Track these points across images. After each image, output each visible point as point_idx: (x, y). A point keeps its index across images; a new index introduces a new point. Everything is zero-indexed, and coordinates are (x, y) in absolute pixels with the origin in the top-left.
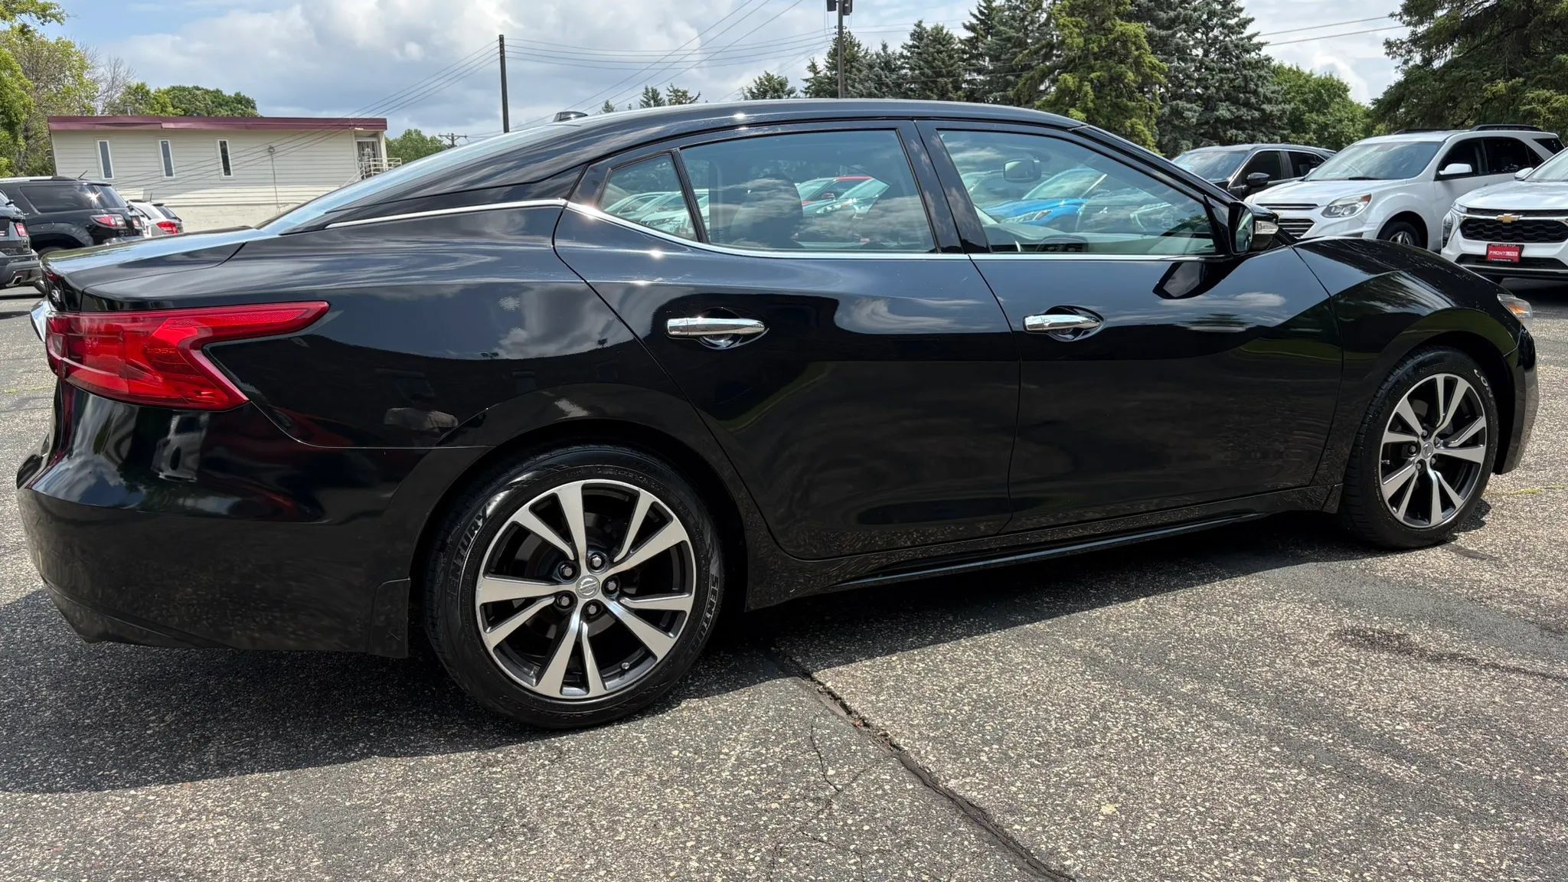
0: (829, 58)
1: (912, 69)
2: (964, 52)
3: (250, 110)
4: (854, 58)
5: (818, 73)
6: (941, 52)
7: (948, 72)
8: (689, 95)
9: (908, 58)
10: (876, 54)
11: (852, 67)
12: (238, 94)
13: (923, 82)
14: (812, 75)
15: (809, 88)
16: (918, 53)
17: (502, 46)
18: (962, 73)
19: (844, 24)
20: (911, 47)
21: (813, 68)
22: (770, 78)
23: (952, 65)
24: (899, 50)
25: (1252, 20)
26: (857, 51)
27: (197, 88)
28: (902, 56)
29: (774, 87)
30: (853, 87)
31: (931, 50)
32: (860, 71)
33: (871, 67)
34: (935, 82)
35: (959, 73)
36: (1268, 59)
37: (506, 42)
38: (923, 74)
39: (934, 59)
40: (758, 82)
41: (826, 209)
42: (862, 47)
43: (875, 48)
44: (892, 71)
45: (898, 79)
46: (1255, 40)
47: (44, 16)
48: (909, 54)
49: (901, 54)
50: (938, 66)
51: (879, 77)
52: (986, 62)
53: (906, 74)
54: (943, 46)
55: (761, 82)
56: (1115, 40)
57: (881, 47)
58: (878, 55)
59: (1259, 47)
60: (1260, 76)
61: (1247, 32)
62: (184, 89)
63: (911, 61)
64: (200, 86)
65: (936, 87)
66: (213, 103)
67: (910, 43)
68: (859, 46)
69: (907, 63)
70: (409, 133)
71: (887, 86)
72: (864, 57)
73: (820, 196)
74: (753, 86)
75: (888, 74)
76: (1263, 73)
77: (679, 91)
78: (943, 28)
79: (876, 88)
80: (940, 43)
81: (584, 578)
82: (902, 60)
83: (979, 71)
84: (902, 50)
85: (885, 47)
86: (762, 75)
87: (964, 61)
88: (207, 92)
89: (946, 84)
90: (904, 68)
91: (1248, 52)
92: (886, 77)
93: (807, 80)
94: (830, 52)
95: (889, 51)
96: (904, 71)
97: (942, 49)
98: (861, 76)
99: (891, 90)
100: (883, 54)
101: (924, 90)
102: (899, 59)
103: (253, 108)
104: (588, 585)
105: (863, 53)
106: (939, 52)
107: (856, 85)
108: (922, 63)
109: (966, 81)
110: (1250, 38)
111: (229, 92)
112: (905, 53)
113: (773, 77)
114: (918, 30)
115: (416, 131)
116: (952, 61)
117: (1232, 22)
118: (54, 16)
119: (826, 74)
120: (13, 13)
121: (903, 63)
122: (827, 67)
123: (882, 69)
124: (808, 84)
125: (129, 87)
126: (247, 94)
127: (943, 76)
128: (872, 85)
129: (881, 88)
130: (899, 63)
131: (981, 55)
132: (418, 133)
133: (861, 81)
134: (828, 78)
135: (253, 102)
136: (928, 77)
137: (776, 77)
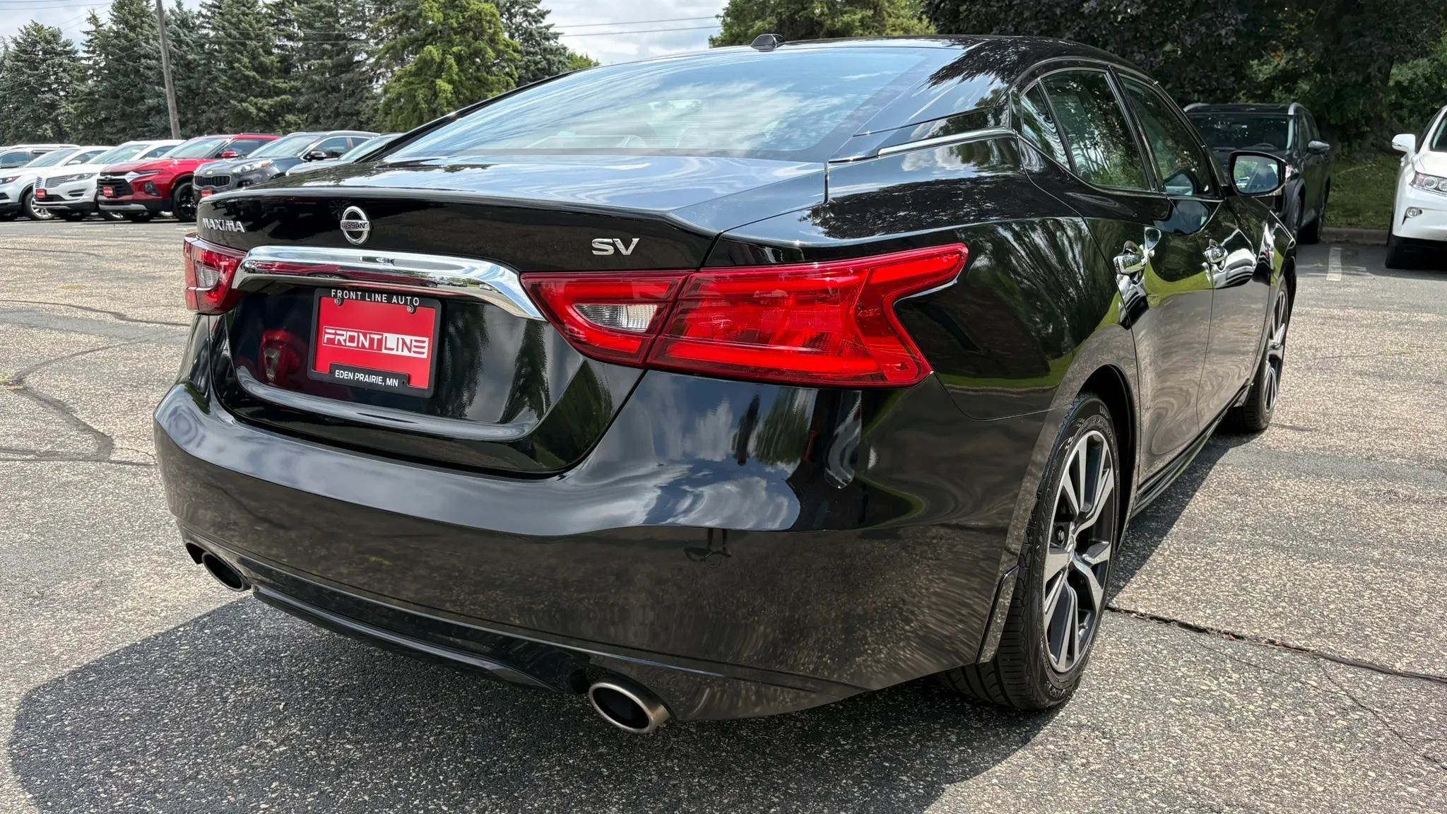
0: (113, 10)
1: (214, 29)
2: (271, 16)
5: (101, 26)
6: (247, 15)
7: (257, 36)
9: (209, 18)
10: (171, 11)
11: (143, 22)
13: (229, 43)
14: (93, 28)
15: (91, 41)
16: (221, 14)
18: (273, 38)
20: (211, 6)
21: (94, 19)
22: (38, 29)
23: (260, 29)
24: (196, 10)
25: (548, 12)
28: (200, 14)
29: (45, 37)
30: (146, 43)
32: (153, 27)
33: (165, 23)
34: (244, 45)
35: (269, 38)
36: (565, 49)
38: (229, 35)
39: (240, 21)
40: (24, 31)
44: (191, 29)
45: (198, 38)
46: (552, 30)
48: (209, 14)
49: (200, 12)
50: (244, 28)
51: (176, 34)
52: (295, 29)
53: (208, 35)
54: (249, 8)
55: (28, 33)
56: (471, 18)
58: (172, 12)
59: (556, 36)
60: (560, 62)
61: (545, 22)
63: (212, 21)
65: (246, 50)
69: (208, 23)
71: (188, 45)
72: (156, 12)
74: (17, 35)
75: (186, 32)
76: (562, 58)
79: (175, 47)
82: (201, 19)
83: (290, 37)
84: (200, 8)
86: (28, 23)
87: (273, 25)
90: (205, 28)
91: (548, 39)
92: (185, 35)
93: (88, 33)
94: (114, 5)
95: (185, 8)
96: (204, 31)
97: (248, 11)
98: (155, 32)
99: (192, 49)
100: (178, 11)
101: (233, 52)
102: (197, 18)
105: (154, 9)
106: (244, 14)
108: (226, 24)
109: (277, 46)
110: (547, 28)
112: (204, 11)
113: (42, 27)
116: (260, 25)
117: (532, 11)
119: (110, 28)
121: (203, 22)
122: (112, 20)
123: (179, 27)
124: (90, 37)
127: (251, 39)
129: (180, 47)
130: (198, 22)
131: (289, 22)
134: (114, 32)
136: (235, 38)
137: (46, 27)
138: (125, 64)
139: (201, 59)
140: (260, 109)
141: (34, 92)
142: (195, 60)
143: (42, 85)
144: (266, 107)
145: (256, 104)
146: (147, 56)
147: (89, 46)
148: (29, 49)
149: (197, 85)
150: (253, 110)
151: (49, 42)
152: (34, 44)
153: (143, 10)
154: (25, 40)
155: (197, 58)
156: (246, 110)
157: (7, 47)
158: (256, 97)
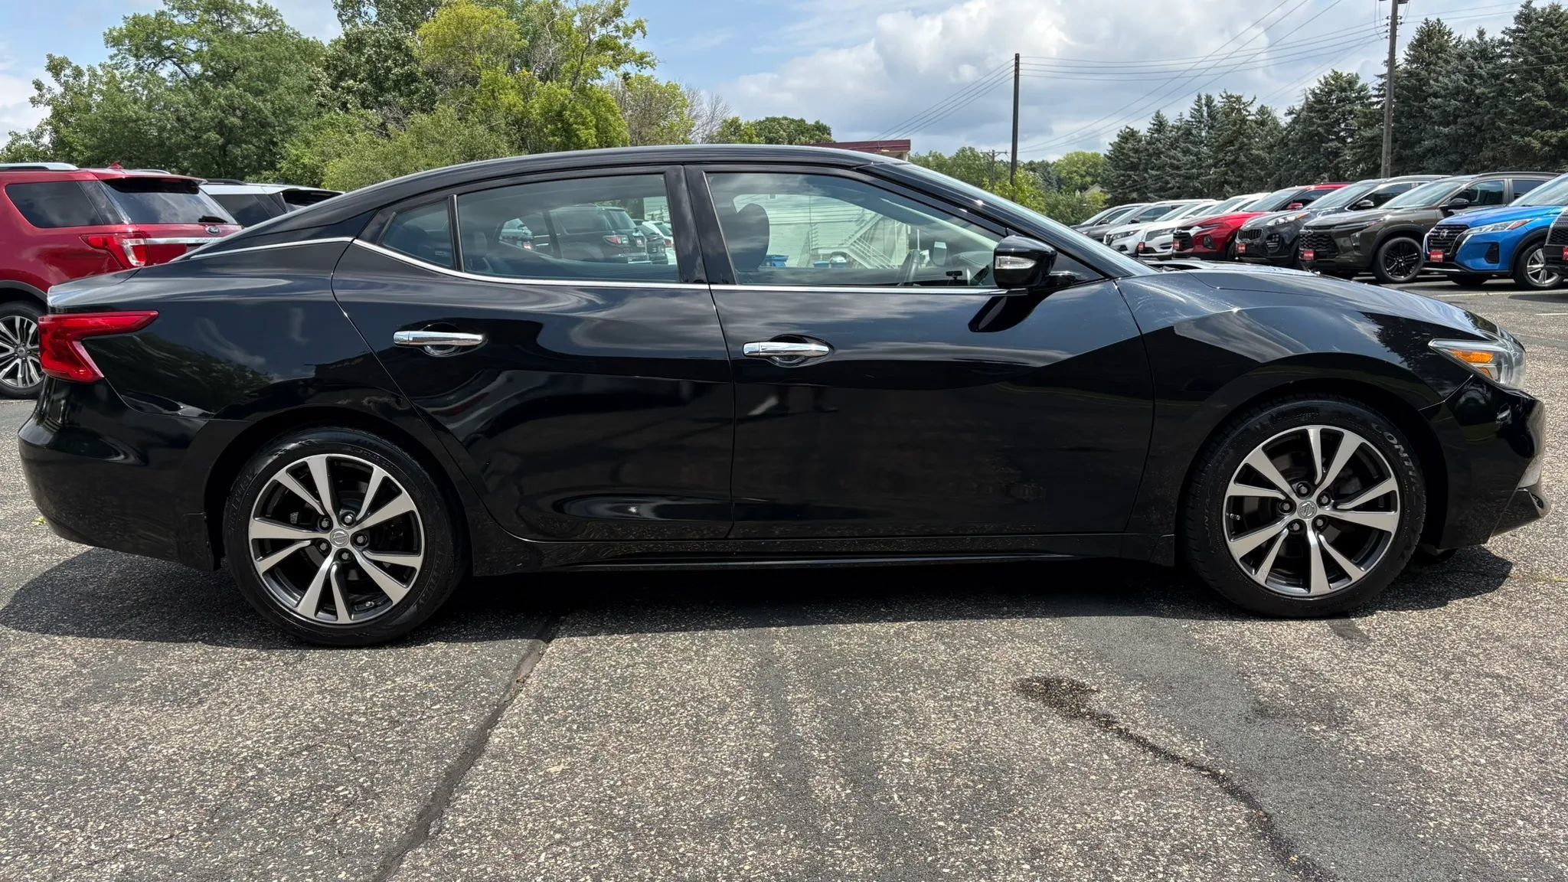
0: (1410, 49)
1: (1513, 56)
3: (825, 135)
4: (1442, 48)
5: (1397, 67)
6: (1552, 36)
8: (1244, 100)
9: (1509, 44)
10: (1470, 42)
11: (1438, 58)
12: (817, 122)
13: (1525, 71)
14: (1388, 70)
15: (1384, 84)
16: (1524, 39)
17: (1017, 64)
19: (1399, 13)
20: (1514, 31)
21: (1391, 62)
22: (1337, 77)
24: (1500, 36)
26: (1447, 41)
27: (786, 119)
28: (1502, 43)
29: (1342, 85)
30: (1437, 80)
31: (1538, 33)
32: (1447, 62)
33: (1461, 57)
34: (1542, 71)
37: (1021, 60)
38: (1526, 62)
39: (1543, 44)
40: (1323, 81)
41: (1277, 221)
42: (1453, 36)
43: (1470, 35)
44: (1489, 60)
45: (1494, 69)
47: (641, 64)
48: (1511, 40)
49: (1502, 40)
50: (1546, 52)
51: (1471, 67)
53: (1506, 63)
54: (1556, 28)
55: (1326, 82)
57: (1477, 34)
58: (1472, 43)
62: (774, 120)
63: (1513, 48)
64: (789, 117)
65: (1543, 77)
66: (796, 131)
67: (1514, 27)
68: (1450, 34)
69: (1508, 51)
70: (963, 150)
71: (1481, 77)
72: (1455, 46)
73: (1287, 205)
74: (1317, 86)
75: (1482, 64)
77: (1233, 97)
78: (1559, 7)
79: (1465, 81)
80: (1552, 25)
81: (335, 530)
82: (1502, 47)
84: (1502, 36)
85: (1481, 34)
86: (1328, 73)
88: (793, 121)
89: (1556, 72)
90: (1505, 56)
92: (1480, 67)
93: (1381, 76)
94: (1412, 43)
95: (1487, 37)
96: (1504, 61)
97: (1554, 31)
98: (1449, 68)
99: (1484, 82)
100: (1478, 41)
102: (1498, 47)
103: (829, 134)
104: (340, 536)
105: (1454, 42)
106: (1549, 35)
107: (1440, 78)
108: (1526, 49)
111: (810, 121)
112: (1507, 38)
113: (1341, 75)
114: (1526, 11)
115: (970, 148)
118: (648, 63)
119: (1405, 69)
120: (618, 64)
121: (1503, 51)
122: (1406, 60)
123: (1476, 59)
124: (1384, 80)
125: (725, 121)
126: (824, 122)
128: (1461, 77)
129: (1472, 81)
130: (1499, 51)
132: (972, 150)
133: (1448, 74)
134: (1408, 72)
135: (829, 129)
136: (1533, 64)
137: (1344, 75)
138: (1410, 106)
139: (1490, 93)
140: (1545, 143)
141: (1323, 140)
142: (1483, 94)
143: (1329, 132)
144: (1553, 140)
145: (1542, 137)
146: (1436, 95)
147: (1380, 90)
148: (1324, 99)
149: (1482, 121)
150: (1536, 144)
151: (1343, 90)
152: (1330, 93)
153: (1441, 46)
154: (1321, 91)
155: (1486, 91)
156: (1528, 145)
157: (1307, 98)
158: (1543, 130)
